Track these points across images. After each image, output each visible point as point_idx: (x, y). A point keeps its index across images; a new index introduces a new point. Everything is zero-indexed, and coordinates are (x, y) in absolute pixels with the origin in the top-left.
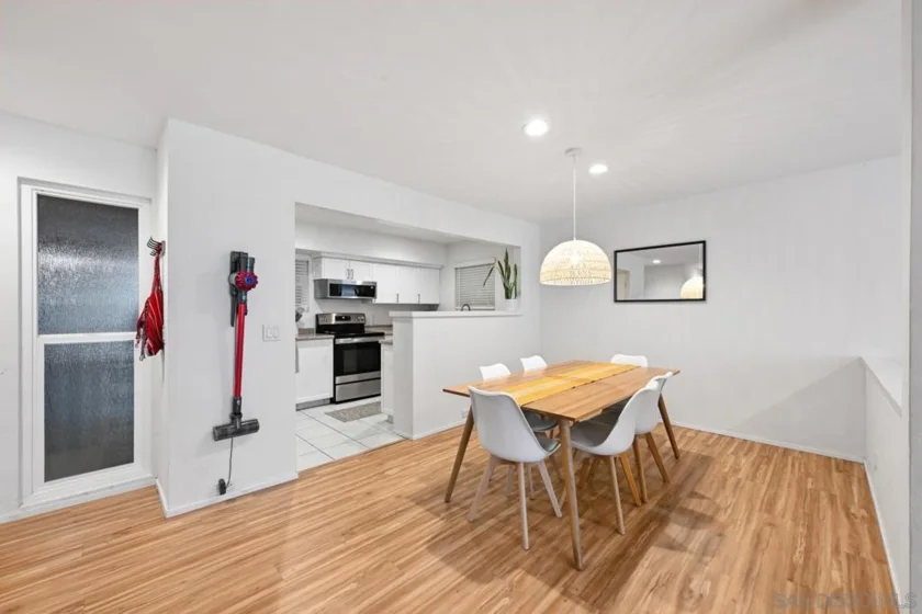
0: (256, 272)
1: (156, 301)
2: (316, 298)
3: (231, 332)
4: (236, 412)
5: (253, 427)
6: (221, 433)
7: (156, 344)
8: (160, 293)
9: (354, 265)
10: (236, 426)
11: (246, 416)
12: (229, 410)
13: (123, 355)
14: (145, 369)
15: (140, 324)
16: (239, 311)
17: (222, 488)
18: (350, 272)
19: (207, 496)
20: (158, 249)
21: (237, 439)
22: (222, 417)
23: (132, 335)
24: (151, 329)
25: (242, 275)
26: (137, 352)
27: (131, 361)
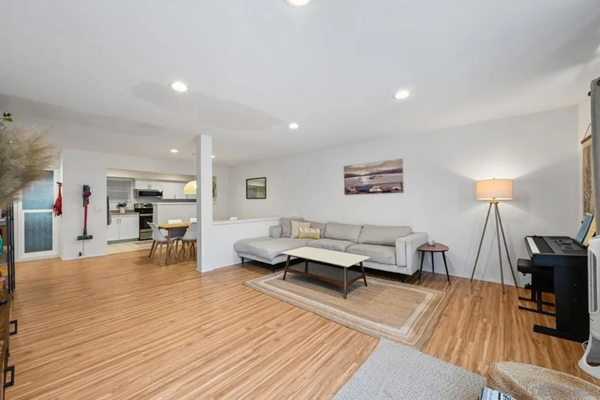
0: (91, 191)
1: (59, 200)
2: (135, 197)
3: (83, 209)
4: (85, 232)
5: (91, 237)
6: (80, 238)
7: (59, 212)
8: (61, 198)
9: (152, 183)
10: (85, 237)
11: (89, 234)
12: (83, 232)
13: (48, 217)
14: (56, 220)
15: (55, 207)
16: (86, 202)
17: (80, 254)
18: (150, 186)
19: (75, 257)
20: (60, 185)
21: (86, 241)
22: (81, 234)
23: (52, 210)
24: (58, 208)
25: (86, 192)
26: (53, 215)
27: (51, 218)
